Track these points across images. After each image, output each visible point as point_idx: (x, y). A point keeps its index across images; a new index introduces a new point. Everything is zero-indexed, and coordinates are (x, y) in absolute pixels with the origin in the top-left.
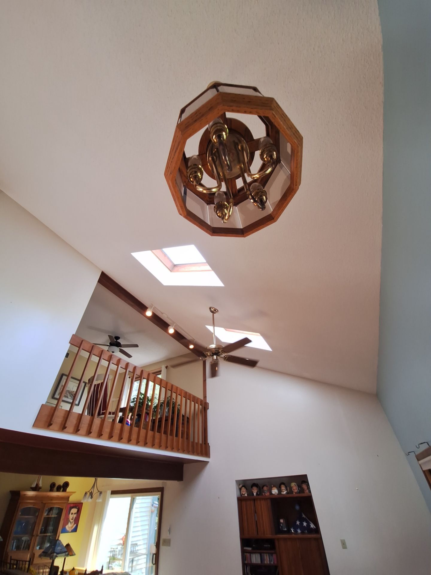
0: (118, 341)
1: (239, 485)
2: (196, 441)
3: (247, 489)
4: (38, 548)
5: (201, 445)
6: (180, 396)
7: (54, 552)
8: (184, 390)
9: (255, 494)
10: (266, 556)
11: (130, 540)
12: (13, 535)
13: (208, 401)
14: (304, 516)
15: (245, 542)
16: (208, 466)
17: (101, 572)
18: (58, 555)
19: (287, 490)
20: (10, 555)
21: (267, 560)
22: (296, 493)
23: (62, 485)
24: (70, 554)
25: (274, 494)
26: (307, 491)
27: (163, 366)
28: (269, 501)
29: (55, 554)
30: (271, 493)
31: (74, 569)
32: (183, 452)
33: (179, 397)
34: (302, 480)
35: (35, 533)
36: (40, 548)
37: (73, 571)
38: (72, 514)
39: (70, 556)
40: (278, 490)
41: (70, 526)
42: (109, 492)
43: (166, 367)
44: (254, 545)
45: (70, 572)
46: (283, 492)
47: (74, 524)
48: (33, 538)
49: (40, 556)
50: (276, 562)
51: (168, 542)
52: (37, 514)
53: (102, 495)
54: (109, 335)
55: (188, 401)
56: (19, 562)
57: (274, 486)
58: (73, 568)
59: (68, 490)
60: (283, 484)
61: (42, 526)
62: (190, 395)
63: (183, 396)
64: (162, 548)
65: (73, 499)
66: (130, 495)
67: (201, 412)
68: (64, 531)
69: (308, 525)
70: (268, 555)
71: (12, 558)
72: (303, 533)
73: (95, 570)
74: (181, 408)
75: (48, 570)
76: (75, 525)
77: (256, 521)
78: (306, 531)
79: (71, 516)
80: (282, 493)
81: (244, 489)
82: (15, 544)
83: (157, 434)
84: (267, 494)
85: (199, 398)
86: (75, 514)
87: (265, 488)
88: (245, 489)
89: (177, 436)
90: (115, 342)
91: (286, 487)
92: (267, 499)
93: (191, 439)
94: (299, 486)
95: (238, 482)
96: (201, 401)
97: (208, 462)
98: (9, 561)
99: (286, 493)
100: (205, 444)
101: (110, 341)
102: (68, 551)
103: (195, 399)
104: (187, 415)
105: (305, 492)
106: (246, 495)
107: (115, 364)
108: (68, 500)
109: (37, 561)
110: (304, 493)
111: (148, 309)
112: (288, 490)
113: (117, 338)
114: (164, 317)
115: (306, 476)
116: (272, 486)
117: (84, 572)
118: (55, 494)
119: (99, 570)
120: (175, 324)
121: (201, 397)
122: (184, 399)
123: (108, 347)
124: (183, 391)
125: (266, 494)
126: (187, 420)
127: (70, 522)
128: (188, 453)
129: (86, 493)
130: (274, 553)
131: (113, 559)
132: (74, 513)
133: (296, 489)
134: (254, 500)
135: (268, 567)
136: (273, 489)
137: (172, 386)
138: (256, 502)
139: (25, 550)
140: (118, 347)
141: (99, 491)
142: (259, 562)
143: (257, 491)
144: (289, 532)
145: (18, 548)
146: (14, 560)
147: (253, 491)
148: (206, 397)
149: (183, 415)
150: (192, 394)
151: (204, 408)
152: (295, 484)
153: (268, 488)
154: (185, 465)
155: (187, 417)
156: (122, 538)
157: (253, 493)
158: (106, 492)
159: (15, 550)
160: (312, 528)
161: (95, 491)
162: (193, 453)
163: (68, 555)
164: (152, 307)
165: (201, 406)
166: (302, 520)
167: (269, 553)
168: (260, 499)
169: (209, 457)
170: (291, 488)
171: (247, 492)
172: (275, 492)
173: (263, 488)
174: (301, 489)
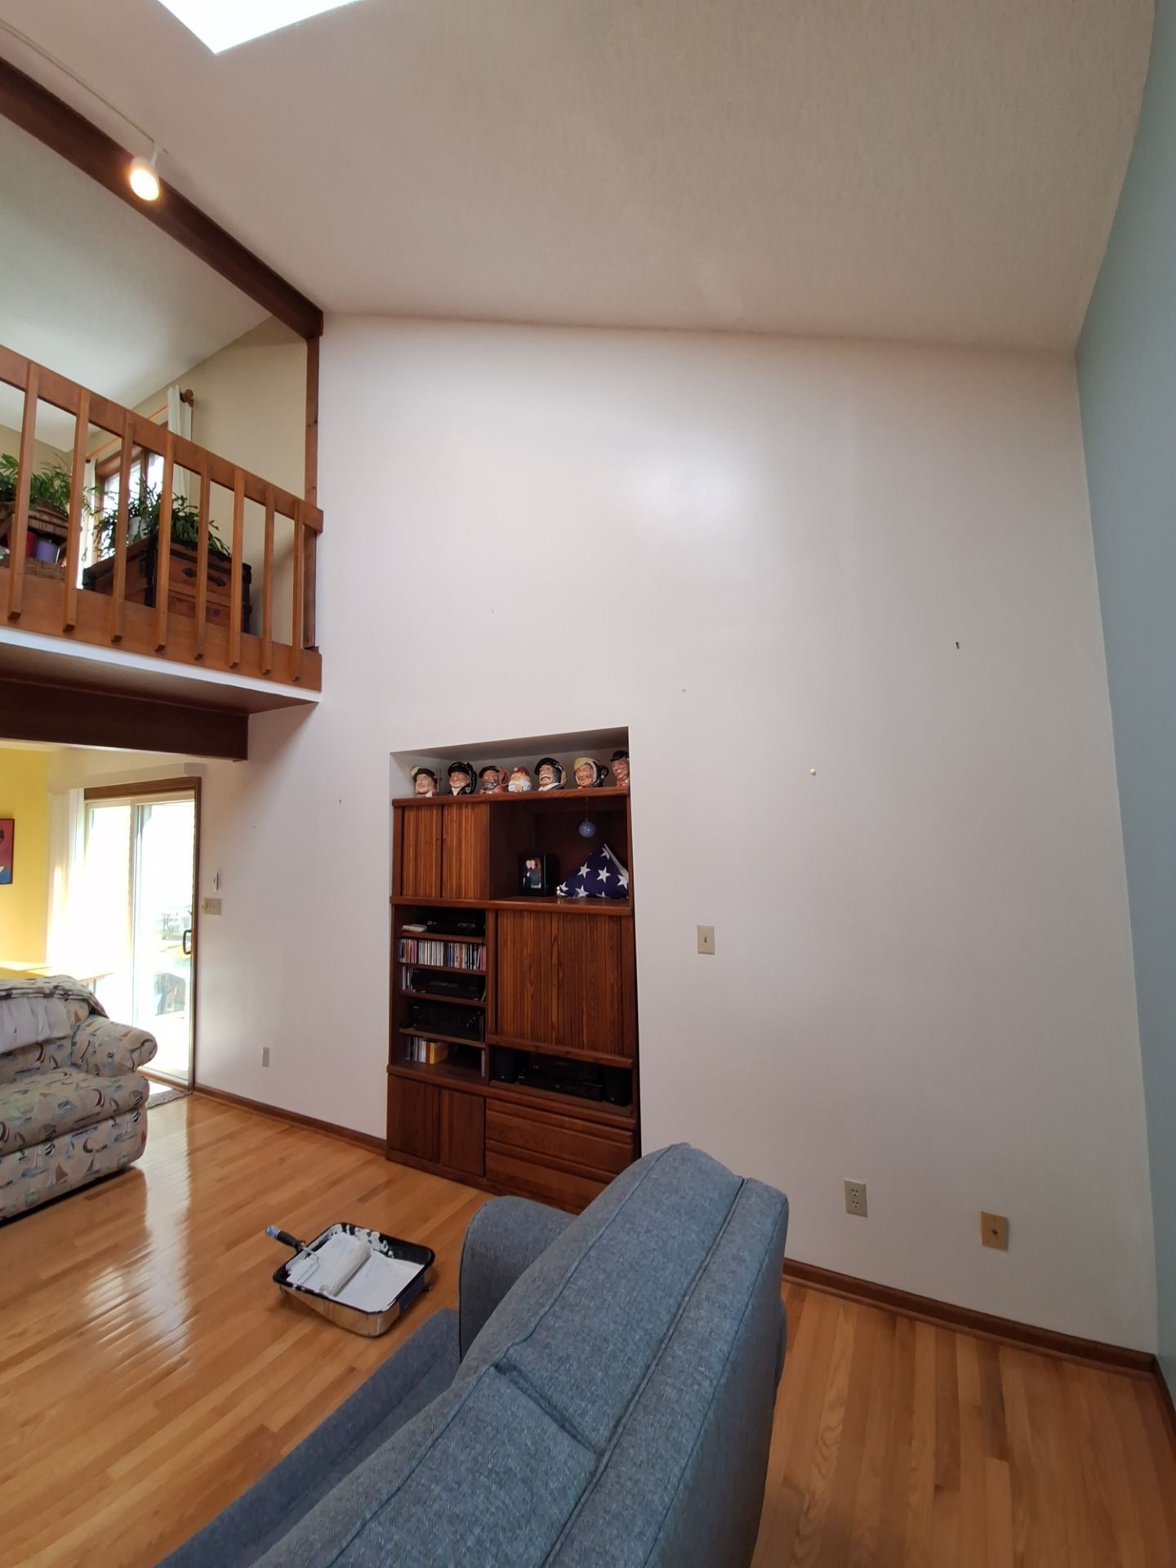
1: (412, 767)
3: (434, 780)
9: (456, 791)
10: (461, 949)
14: (604, 852)
15: (403, 912)
16: (316, 712)
19: (559, 779)
21: (461, 959)
22: (583, 788)
26: (625, 782)
28: (486, 811)
30: (505, 790)
34: (617, 749)
40: (529, 780)
42: (77, 792)
43: (186, 397)
44: (429, 922)
46: (545, 785)
50: (484, 967)
51: (216, 906)
57: (516, 768)
60: (549, 761)
66: (128, 799)
69: (614, 878)
70: (465, 948)
72: (592, 897)
76: (2, 868)
77: (441, 865)
78: (603, 894)
80: (541, 787)
81: (423, 780)
84: (493, 791)
87: (490, 776)
91: (558, 772)
94: (602, 768)
97: (317, 702)
99: (554, 788)
100: (309, 650)
105: (618, 784)
106: (429, 794)
110: (614, 786)
115: (625, 732)
125: (488, 792)
130: (479, 944)
134: (443, 807)
135: (462, 977)
136: (513, 778)
138: (446, 812)
142: (440, 963)
143: (462, 783)
147: (451, 783)
152: (591, 761)
153: (500, 775)
154: (250, 717)
157: (452, 790)
166: (596, 866)
167: (468, 944)
168: (460, 805)
169: (318, 688)
170: (572, 774)
171: (435, 787)
172: (517, 784)
173: (482, 774)
174: (606, 776)
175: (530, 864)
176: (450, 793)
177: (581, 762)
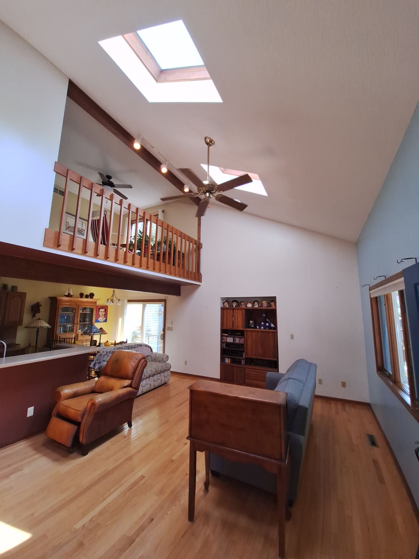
0: (110, 180)
1: (223, 301)
2: (190, 270)
3: (228, 303)
4: (80, 331)
5: (195, 273)
6: (176, 235)
7: (91, 332)
9: (234, 306)
10: (237, 339)
11: (145, 328)
12: (59, 324)
13: (201, 242)
14: (268, 320)
15: (224, 331)
16: (200, 287)
17: (126, 342)
18: (94, 334)
19: (259, 305)
20: (59, 336)
21: (237, 341)
22: (265, 307)
23: (89, 294)
24: (104, 333)
25: (249, 307)
26: (274, 306)
27: (160, 210)
28: (244, 311)
29: (92, 333)
30: (246, 306)
31: (107, 341)
32: (180, 276)
33: (175, 236)
35: (75, 322)
36: (81, 331)
37: (108, 342)
38: (101, 312)
39: (104, 334)
40: (252, 305)
41: (101, 319)
42: (126, 301)
43: (163, 211)
44: (229, 333)
45: (104, 344)
46: (256, 306)
47: (104, 318)
48: (75, 325)
49: (82, 335)
50: (243, 342)
51: (171, 329)
52: (74, 311)
53: (120, 301)
54: (98, 173)
55: (184, 240)
56: (66, 339)
57: (249, 303)
58: (106, 341)
59: (94, 297)
60: (257, 301)
61: (80, 318)
62: (185, 235)
63: (178, 235)
64: (167, 332)
65: (99, 303)
66: (142, 303)
67: (195, 250)
68: (97, 321)
69: (270, 325)
70: (238, 338)
71: (61, 338)
72: (264, 329)
73: (122, 341)
74: (177, 245)
75: (90, 343)
76: (105, 318)
77: (233, 321)
78: (268, 328)
79: (101, 313)
80: (255, 307)
81: (226, 303)
82: (62, 329)
83: (157, 262)
84: (244, 307)
85: (193, 239)
86: (103, 312)
87: (242, 303)
89: (174, 265)
90: (107, 181)
91: (258, 303)
92: (243, 309)
93: (186, 269)
94: (269, 303)
95: (222, 299)
96: (196, 241)
97: (201, 285)
98: (59, 340)
100: (198, 273)
101: (102, 181)
102: (102, 331)
103: (190, 239)
104: (183, 251)
105: (272, 306)
106: (228, 306)
108: (96, 304)
109: (80, 338)
110: (271, 307)
111: (135, 141)
112: (260, 305)
113: (109, 177)
114: (155, 152)
115: (275, 297)
117: (114, 343)
118: (85, 300)
119: (125, 341)
120: (168, 162)
121: (196, 238)
122: (179, 238)
124: (178, 231)
125: (242, 307)
126: (182, 255)
127: (101, 316)
128: (184, 277)
129: (108, 300)
130: (243, 338)
131: (135, 336)
132: (102, 311)
133: (266, 305)
135: (237, 344)
137: (168, 225)
138: (234, 311)
139: (71, 332)
140: (112, 187)
141: (117, 299)
142: (232, 341)
143: (236, 305)
144: (255, 327)
145: (65, 331)
146: (63, 338)
147: (233, 304)
148: (200, 238)
150: (187, 234)
151: (198, 247)
152: (266, 302)
153: (245, 303)
154: (181, 286)
155: (183, 253)
156: (140, 326)
158: (123, 301)
159: (63, 333)
160: (272, 327)
161: (115, 299)
162: (188, 278)
163: (102, 334)
164: (140, 138)
165: (195, 246)
166: (265, 322)
167: (239, 338)
168: (238, 309)
169: (201, 282)
170: (262, 304)
171: (229, 305)
172: (249, 305)
173: (241, 303)
174: (269, 305)
175: (251, 322)
176: (233, 306)
177: (264, 302)
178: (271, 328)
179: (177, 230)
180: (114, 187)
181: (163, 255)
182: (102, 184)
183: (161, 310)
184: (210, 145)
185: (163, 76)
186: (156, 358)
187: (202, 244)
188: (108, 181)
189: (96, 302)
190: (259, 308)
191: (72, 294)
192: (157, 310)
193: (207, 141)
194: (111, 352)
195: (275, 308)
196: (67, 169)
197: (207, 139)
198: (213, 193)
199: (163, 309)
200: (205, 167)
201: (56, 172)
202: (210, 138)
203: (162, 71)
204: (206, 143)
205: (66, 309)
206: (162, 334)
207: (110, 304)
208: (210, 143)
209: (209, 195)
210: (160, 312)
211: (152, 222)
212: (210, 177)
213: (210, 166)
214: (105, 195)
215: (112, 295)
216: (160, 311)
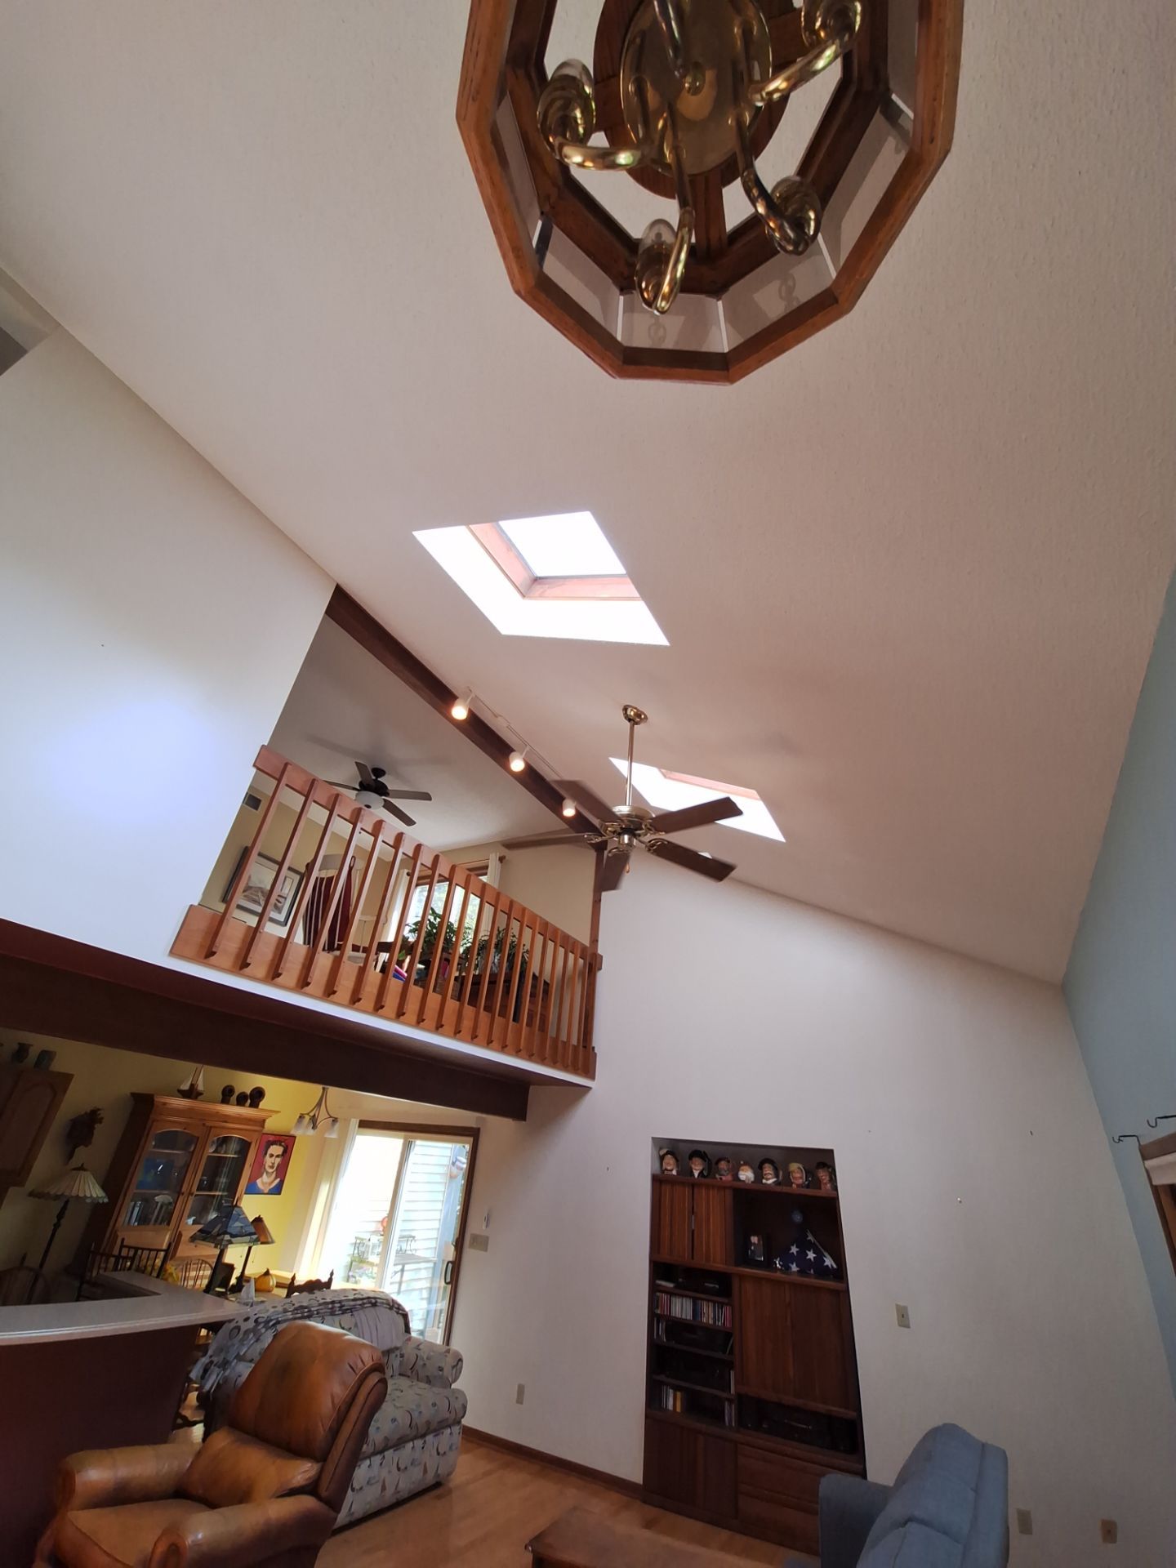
0: (379, 779)
1: (661, 1149)
2: (563, 1037)
3: (677, 1160)
4: (190, 1221)
5: (576, 1048)
6: (531, 931)
7: (226, 1233)
8: (543, 916)
9: (696, 1175)
10: (708, 1307)
11: (399, 1227)
12: (133, 1190)
13: (600, 952)
14: (810, 1238)
15: (660, 1269)
16: (589, 1097)
17: (328, 1284)
18: (233, 1240)
19: (777, 1176)
20: (121, 1235)
21: (709, 1314)
22: (798, 1186)
23: (248, 1092)
24: (262, 1239)
25: (743, 1181)
26: (828, 1186)
27: (494, 855)
28: (729, 1194)
29: (227, 1237)
30: (736, 1178)
31: (267, 1273)
32: (530, 1057)
33: (528, 932)
34: (821, 1161)
35: (184, 1189)
36: (195, 1222)
37: (267, 1277)
38: (272, 1156)
39: (262, 1243)
40: (755, 1173)
41: (265, 1181)
42: (355, 1122)
43: (501, 859)
44: (680, 1280)
45: (256, 1280)
46: (767, 1179)
47: (276, 1178)
48: (181, 1198)
49: (193, 1239)
50: (728, 1324)
51: (482, 1243)
52: (192, 1149)
53: (337, 1125)
54: (356, 763)
55: (551, 945)
56: (140, 1251)
57: (745, 1164)
58: (265, 1270)
59: (262, 1105)
60: (771, 1162)
61: (203, 1175)
62: (556, 930)
63: (537, 932)
64: (469, 1254)
65: (273, 1125)
66: (403, 1134)
67: (582, 974)
68: (252, 1189)
69: (820, 1259)
70: (711, 1304)
71: (125, 1243)
72: (801, 1272)
73: (314, 1279)
74: (531, 958)
75: (208, 1272)
76: (278, 1180)
77: (693, 1231)
78: (812, 1271)
79: (268, 1161)
80: (764, 1181)
81: (669, 1159)
82: (137, 1209)
83: (469, 1010)
84: (728, 1178)
85: (578, 941)
86: (278, 1156)
87: (723, 1165)
88: (674, 1159)
89: (516, 1019)
90: (373, 782)
91: (776, 1170)
92: (725, 1188)
93: (552, 1032)
94: (809, 1172)
95: (658, 1143)
96: (584, 948)
97: (590, 1088)
98: (116, 1251)
99: (774, 1182)
100: (585, 1047)
101: (360, 779)
102: (258, 1231)
103: (568, 943)
104: (546, 976)
105: (823, 1186)
106: (674, 1172)
107: (370, 831)
108: (263, 1126)
109: (185, 1250)
110: (820, 1188)
111: (458, 701)
112: (781, 1178)
113: (379, 772)
114: (499, 726)
116: (742, 1162)
117: (289, 1282)
118: (232, 1110)
119: (324, 1279)
120: (528, 748)
121: (585, 940)
122: (539, 939)
123: (356, 792)
124: (538, 919)
125: (724, 1178)
126: (543, 989)
127: (267, 1173)
128: (542, 1061)
129: (301, 1117)
130: (727, 1304)
131: (358, 1260)
132: (275, 1155)
133: (801, 1178)
134: (694, 1186)
135: (710, 1331)
136: (743, 1170)
137: (512, 903)
138: (696, 1190)
139: (161, 1223)
140: (381, 795)
141: (331, 1117)
142: (690, 1317)
143: (701, 1168)
144: (768, 1264)
145: (143, 1220)
146: (129, 1248)
147: (693, 1166)
148: (597, 941)
149: (534, 975)
150: (561, 928)
151: (590, 965)
152: (801, 1166)
153: (731, 1165)
154: (531, 1087)
155: (545, 981)
156: (381, 1219)
157: (692, 1172)
158: (347, 1121)
159: (136, 1224)
160: (827, 1266)
161: (323, 1114)
162: (554, 1064)
163: (256, 1241)
164: (468, 697)
165: (581, 961)
166: (804, 1246)
167: (714, 1302)
168: (708, 1187)
169: (593, 1077)
170: (788, 1174)
171: (678, 1166)
172: (746, 1175)
173: (717, 1162)
174: (813, 1182)
175: (754, 1239)
176: (692, 1174)
177: (794, 1167)
178: (824, 1272)
179: (534, 917)
180: (386, 796)
181: (490, 983)
182: (358, 788)
183: (457, 1160)
184: (637, 723)
185: (538, 589)
186: (420, 1363)
187: (602, 957)
188: (376, 780)
189: (264, 1121)
190: (779, 1189)
191: (200, 1087)
192: (446, 1161)
193: (628, 713)
194: (271, 1320)
195: (832, 1194)
196: (285, 762)
197: (629, 710)
198: (640, 835)
199: (464, 1162)
200: (621, 765)
201: (258, 769)
202: (636, 708)
203: (537, 580)
204: (626, 718)
205: (168, 1140)
206: (451, 1259)
207: (304, 1135)
208: (635, 718)
209: (629, 839)
210: (455, 1171)
211: (470, 891)
212: (634, 788)
213: (633, 764)
214: (361, 822)
215: (317, 1101)
216: (453, 1164)
